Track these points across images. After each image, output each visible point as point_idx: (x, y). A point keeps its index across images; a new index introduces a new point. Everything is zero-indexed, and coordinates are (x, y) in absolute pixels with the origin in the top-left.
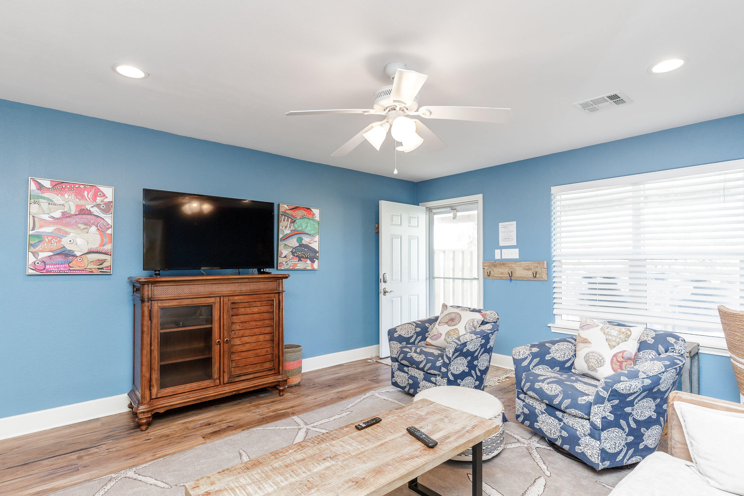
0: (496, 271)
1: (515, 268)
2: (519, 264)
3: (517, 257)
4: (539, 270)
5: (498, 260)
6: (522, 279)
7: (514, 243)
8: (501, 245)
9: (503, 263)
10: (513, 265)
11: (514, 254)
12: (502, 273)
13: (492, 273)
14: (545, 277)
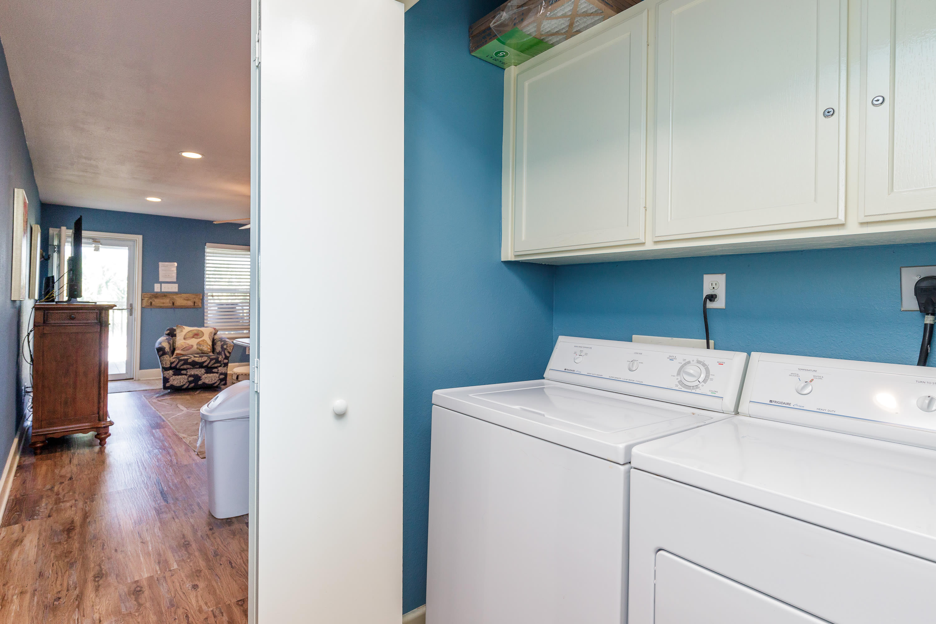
0: (157, 302)
1: (176, 299)
2: (180, 295)
3: (176, 290)
4: (196, 300)
5: (157, 293)
6: (181, 307)
7: (175, 280)
8: (161, 280)
9: (164, 295)
10: (174, 297)
11: (174, 288)
12: (163, 303)
13: (153, 303)
14: (200, 305)
